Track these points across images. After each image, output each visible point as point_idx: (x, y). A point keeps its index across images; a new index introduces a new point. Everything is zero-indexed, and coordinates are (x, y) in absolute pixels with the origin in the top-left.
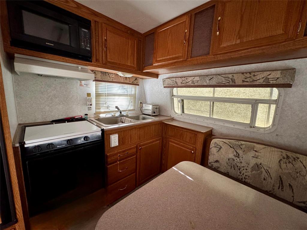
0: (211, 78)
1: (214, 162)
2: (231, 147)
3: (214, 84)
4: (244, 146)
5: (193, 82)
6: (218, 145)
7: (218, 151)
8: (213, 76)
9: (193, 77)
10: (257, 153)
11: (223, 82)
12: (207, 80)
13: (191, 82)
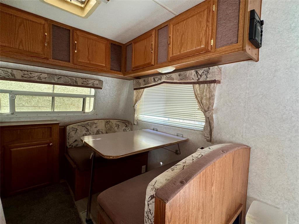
0: (60, 78)
1: (73, 143)
2: (83, 127)
3: (62, 82)
4: (90, 123)
5: (39, 78)
6: (74, 128)
7: (75, 133)
8: (61, 76)
9: (40, 74)
10: (96, 125)
11: (69, 82)
12: (55, 79)
13: (37, 77)
